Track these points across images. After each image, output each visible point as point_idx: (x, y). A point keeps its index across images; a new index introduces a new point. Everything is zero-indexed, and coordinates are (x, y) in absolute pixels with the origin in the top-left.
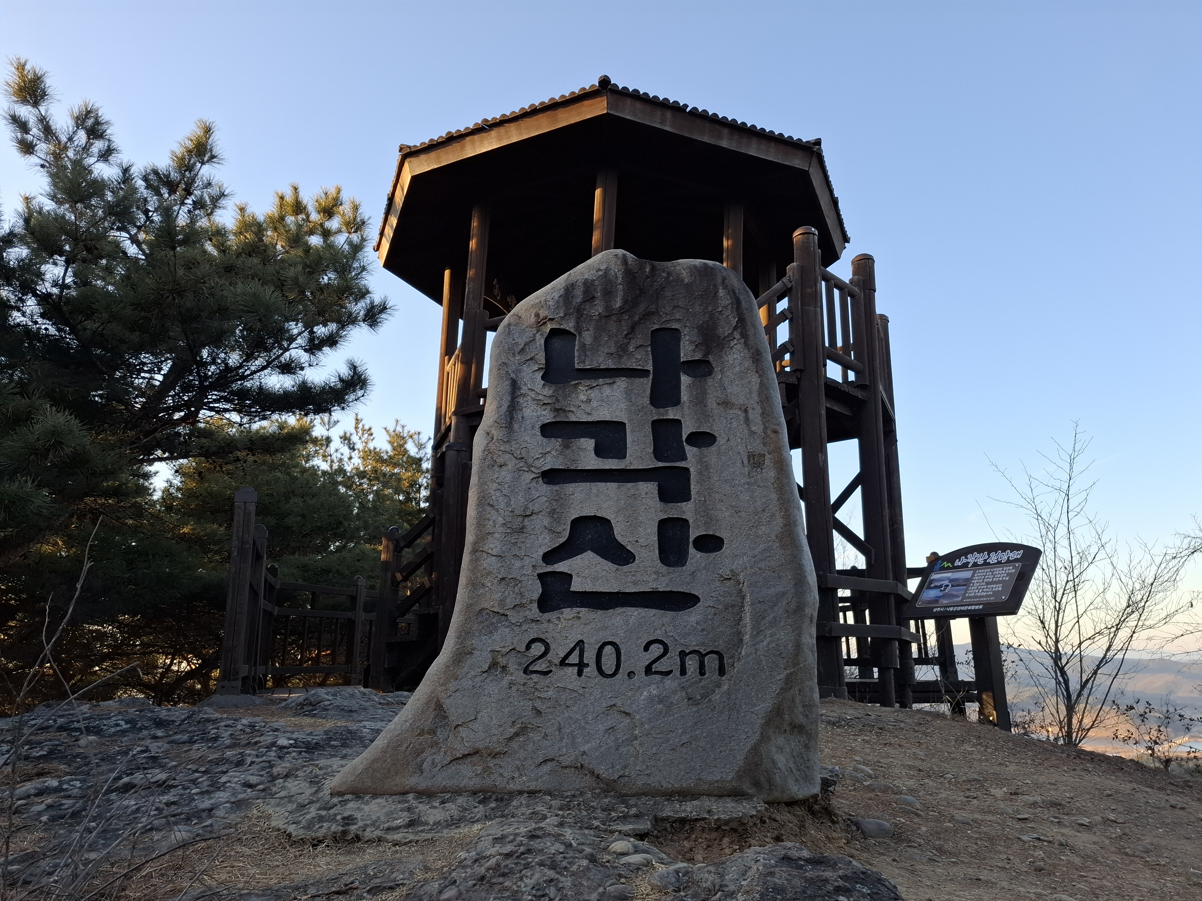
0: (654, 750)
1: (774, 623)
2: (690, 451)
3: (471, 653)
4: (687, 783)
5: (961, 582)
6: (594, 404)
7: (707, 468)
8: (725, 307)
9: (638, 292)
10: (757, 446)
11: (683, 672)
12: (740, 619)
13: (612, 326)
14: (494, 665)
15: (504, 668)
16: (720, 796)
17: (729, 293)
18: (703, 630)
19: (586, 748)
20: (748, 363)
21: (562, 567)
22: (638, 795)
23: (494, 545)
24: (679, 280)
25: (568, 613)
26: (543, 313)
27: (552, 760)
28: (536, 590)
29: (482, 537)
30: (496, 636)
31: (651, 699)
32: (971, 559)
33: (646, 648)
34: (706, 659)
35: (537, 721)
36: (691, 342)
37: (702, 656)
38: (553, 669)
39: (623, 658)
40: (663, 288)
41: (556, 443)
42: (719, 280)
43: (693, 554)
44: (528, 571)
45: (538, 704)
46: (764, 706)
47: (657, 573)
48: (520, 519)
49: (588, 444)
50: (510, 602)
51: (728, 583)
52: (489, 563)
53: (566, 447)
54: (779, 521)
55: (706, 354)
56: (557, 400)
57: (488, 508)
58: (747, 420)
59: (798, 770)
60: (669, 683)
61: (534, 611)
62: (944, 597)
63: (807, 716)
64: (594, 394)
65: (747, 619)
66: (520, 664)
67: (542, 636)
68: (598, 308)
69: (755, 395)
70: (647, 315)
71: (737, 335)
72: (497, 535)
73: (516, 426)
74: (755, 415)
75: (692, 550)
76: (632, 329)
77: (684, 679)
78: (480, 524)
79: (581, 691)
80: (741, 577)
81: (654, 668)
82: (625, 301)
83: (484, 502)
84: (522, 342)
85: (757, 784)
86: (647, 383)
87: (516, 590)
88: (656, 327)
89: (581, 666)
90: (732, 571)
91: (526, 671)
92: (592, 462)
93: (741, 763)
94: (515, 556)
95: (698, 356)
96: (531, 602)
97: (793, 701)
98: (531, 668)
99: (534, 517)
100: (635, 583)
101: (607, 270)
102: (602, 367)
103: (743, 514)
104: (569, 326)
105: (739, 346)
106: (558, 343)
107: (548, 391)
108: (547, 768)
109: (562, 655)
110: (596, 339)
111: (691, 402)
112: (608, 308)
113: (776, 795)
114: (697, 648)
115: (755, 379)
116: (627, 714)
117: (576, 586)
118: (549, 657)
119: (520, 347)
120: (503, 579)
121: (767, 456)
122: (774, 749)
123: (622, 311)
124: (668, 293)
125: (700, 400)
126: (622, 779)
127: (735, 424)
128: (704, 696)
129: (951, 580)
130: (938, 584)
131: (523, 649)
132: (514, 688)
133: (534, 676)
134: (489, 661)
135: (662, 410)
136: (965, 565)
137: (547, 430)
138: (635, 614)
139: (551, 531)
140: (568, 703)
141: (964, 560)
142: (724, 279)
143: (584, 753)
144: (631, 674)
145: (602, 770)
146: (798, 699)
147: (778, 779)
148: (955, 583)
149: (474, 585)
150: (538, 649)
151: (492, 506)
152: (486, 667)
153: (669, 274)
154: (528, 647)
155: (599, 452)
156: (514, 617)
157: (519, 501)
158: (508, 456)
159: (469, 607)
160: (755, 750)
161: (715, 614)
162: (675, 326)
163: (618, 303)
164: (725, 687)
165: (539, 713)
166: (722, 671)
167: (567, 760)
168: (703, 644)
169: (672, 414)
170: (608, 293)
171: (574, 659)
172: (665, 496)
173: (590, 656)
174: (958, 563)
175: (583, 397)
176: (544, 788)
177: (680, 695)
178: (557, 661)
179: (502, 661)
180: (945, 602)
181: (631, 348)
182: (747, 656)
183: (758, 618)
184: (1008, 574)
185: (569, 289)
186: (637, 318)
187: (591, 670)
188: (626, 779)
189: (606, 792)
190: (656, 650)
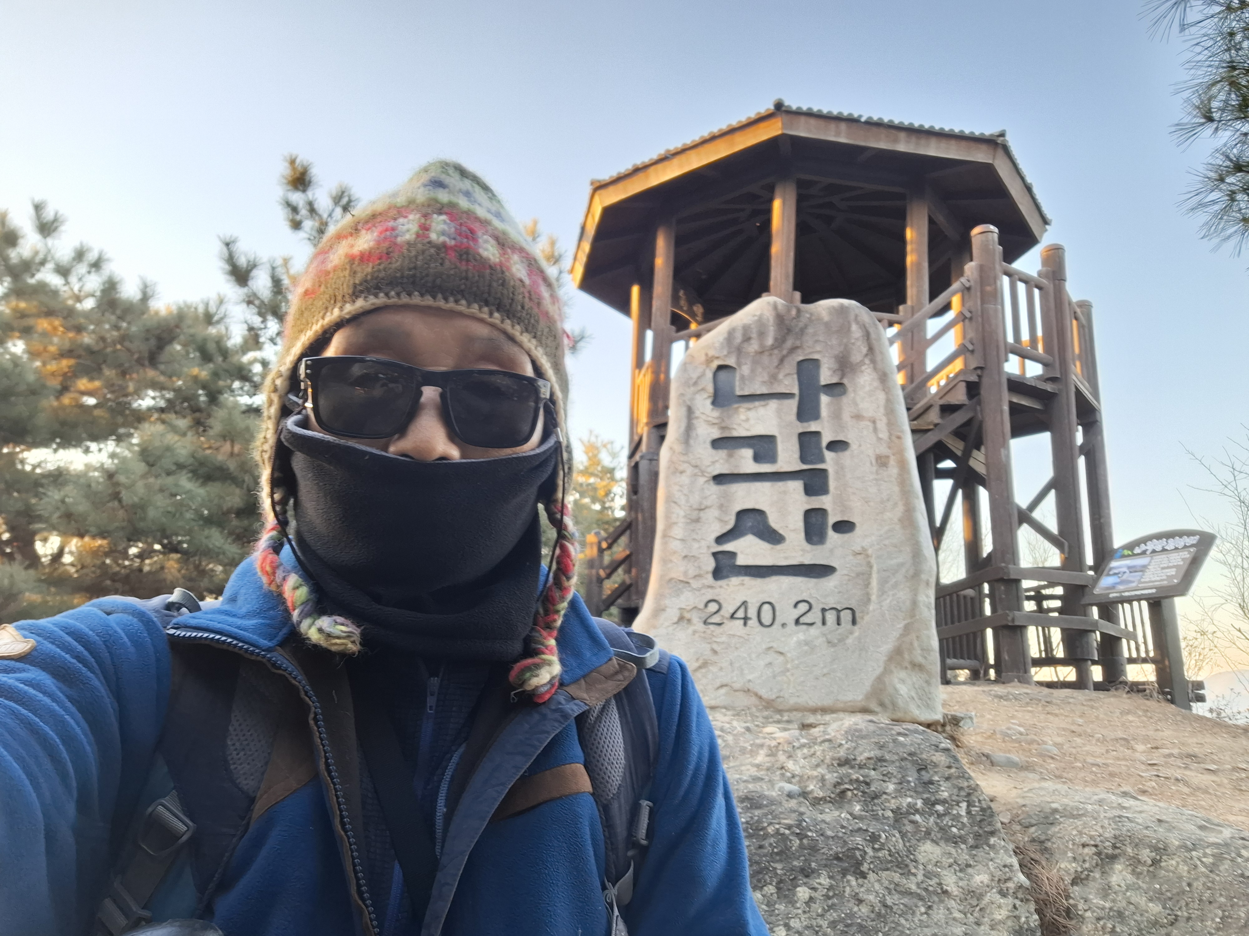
0: (802, 679)
1: (895, 586)
2: (829, 455)
3: (664, 610)
4: (827, 702)
5: (1138, 569)
6: (752, 422)
7: (842, 468)
8: (857, 339)
9: (786, 331)
10: (883, 450)
11: (824, 623)
12: (869, 584)
13: (765, 359)
14: (681, 618)
15: (689, 621)
16: (853, 712)
17: (860, 328)
18: (839, 592)
19: (750, 677)
20: (876, 384)
21: (729, 547)
22: (790, 710)
23: (678, 532)
24: (819, 319)
25: (735, 581)
26: (711, 353)
27: (726, 685)
28: (711, 564)
29: (669, 526)
30: (683, 598)
31: (799, 643)
32: (1150, 546)
33: (796, 605)
34: (842, 614)
35: (714, 658)
36: (829, 369)
37: (838, 611)
38: (725, 621)
39: (777, 613)
40: (806, 326)
41: (722, 454)
42: (852, 317)
43: (832, 535)
44: (704, 550)
45: (715, 647)
46: (887, 647)
47: (803, 550)
48: (697, 512)
49: (748, 453)
50: (692, 572)
51: (859, 557)
52: (675, 545)
53: (730, 456)
54: (900, 508)
55: (842, 378)
56: (723, 420)
57: (673, 505)
58: (875, 430)
59: (920, 699)
60: (813, 631)
61: (709, 579)
62: (1121, 583)
63: (925, 658)
64: (752, 414)
65: (874, 583)
66: (700, 618)
67: (716, 598)
68: (754, 346)
69: (882, 410)
70: (793, 349)
71: (867, 361)
72: (680, 525)
73: (692, 442)
74: (882, 425)
75: (831, 533)
76: (782, 361)
77: (825, 628)
78: (667, 517)
79: (746, 637)
80: (870, 552)
81: (802, 620)
82: (776, 339)
83: (670, 500)
84: (694, 376)
85: (882, 704)
86: (792, 405)
87: (696, 564)
88: (801, 358)
89: (746, 619)
90: (863, 548)
91: (705, 623)
92: (749, 466)
93: (869, 689)
94: (694, 539)
95: (835, 380)
96: (707, 573)
97: (911, 644)
98: (710, 621)
99: (707, 510)
100: (786, 558)
101: (761, 317)
102: (759, 392)
103: (872, 504)
104: (731, 362)
105: (869, 371)
106: (722, 375)
107: (716, 413)
108: (723, 691)
109: (732, 611)
110: (753, 371)
111: (829, 416)
112: (762, 345)
113: (899, 715)
114: (834, 606)
115: (881, 396)
116: (781, 653)
117: (741, 561)
118: (722, 612)
119: (694, 380)
120: (686, 557)
121: (892, 458)
122: (896, 680)
123: (773, 347)
124: (810, 330)
125: (837, 415)
126: (779, 700)
127: (865, 433)
128: (840, 641)
129: (1129, 567)
130: (1116, 571)
131: (701, 606)
132: (697, 635)
133: (711, 627)
134: (678, 615)
135: (805, 424)
136: (1144, 553)
137: (717, 443)
138: (786, 581)
139: (721, 520)
140: (738, 646)
141: (1143, 547)
142: (856, 316)
143: (750, 681)
144: (784, 625)
145: (763, 692)
146: (916, 644)
147: (900, 702)
148: (1133, 569)
149: (665, 561)
150: (713, 607)
151: (675, 503)
152: (676, 619)
153: (811, 314)
154: (706, 605)
155: (757, 458)
156: (695, 584)
157: (695, 499)
158: (686, 465)
159: (662, 577)
160: (879, 679)
161: (849, 580)
162: (816, 356)
163: (770, 341)
164: (856, 634)
165: (715, 652)
166: (854, 622)
167: (737, 686)
168: (839, 603)
169: (813, 427)
170: (762, 334)
171: (740, 614)
172: (809, 491)
173: (752, 613)
174: (1137, 550)
175: (743, 417)
176: (722, 704)
177: (822, 640)
178: (728, 615)
179: (687, 615)
180: (1121, 587)
181: (781, 376)
182: (874, 611)
183: (883, 582)
184: (1183, 559)
185: (731, 334)
186: (785, 352)
187: (753, 622)
188: (782, 699)
189: (766, 708)
190: (803, 607)
